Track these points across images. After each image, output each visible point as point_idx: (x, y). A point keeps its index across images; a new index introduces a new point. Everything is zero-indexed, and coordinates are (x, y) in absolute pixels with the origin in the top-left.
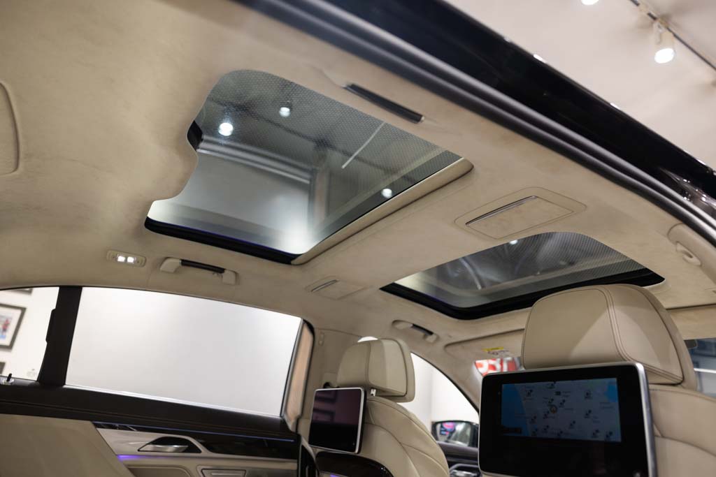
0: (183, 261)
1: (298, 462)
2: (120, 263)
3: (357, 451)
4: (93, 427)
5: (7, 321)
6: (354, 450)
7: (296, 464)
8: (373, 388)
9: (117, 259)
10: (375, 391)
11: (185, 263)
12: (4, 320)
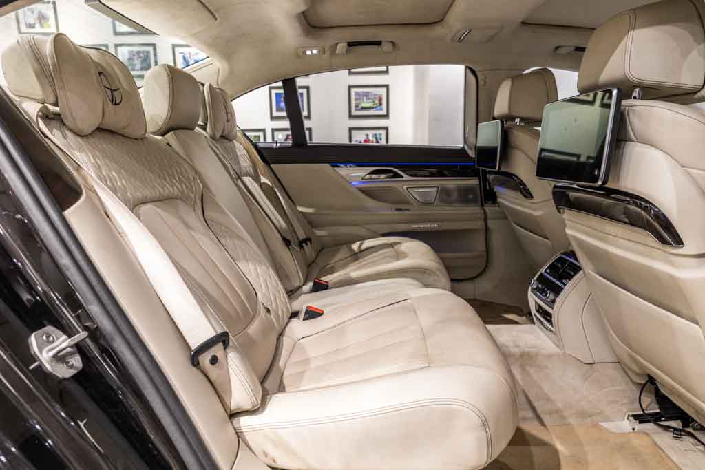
0: (348, 43)
1: (479, 179)
2: (309, 55)
3: (497, 168)
4: (331, 168)
5: (380, 97)
6: (495, 167)
7: (478, 180)
8: (518, 118)
9: (306, 53)
10: (519, 120)
11: (351, 44)
12: (378, 96)
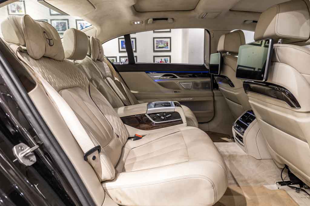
0: (153, 19)
2: (136, 24)
4: (146, 73)
5: (167, 42)
6: (218, 73)
7: (210, 79)
10: (228, 53)
11: (155, 19)
12: (166, 42)
